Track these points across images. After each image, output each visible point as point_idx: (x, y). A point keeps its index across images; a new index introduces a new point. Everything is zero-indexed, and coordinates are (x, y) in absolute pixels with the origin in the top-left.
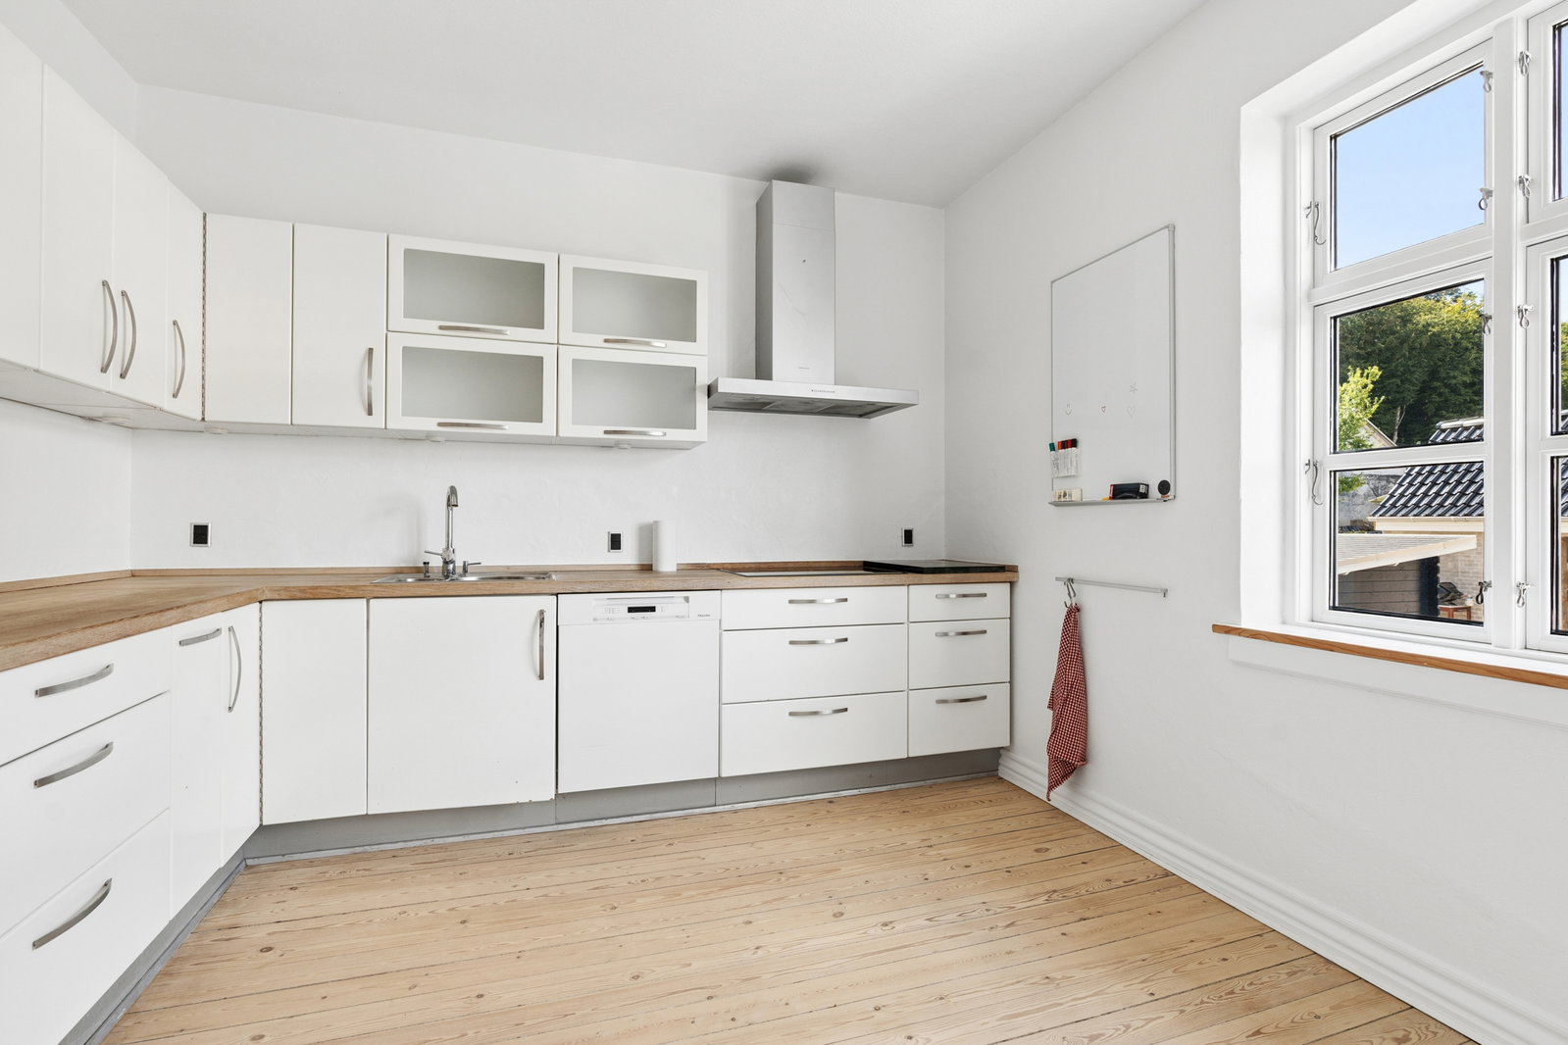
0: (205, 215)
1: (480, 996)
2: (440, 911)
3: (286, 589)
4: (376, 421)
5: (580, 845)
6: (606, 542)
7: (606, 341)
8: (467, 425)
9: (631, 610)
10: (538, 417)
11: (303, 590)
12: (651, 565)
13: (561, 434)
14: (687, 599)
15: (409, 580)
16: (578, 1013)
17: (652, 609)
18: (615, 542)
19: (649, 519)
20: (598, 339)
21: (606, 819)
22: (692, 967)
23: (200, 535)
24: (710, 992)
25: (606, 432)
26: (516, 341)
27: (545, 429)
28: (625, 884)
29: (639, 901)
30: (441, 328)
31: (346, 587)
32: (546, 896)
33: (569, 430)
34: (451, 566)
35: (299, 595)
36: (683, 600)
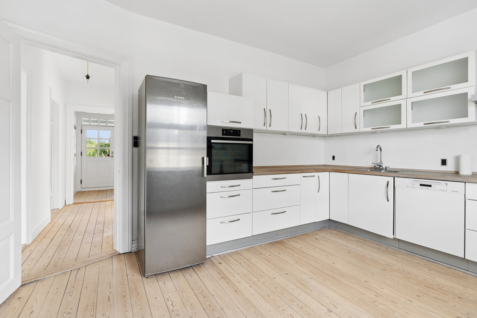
0: (327, 92)
1: (334, 263)
2: (348, 249)
3: (333, 169)
4: (357, 130)
5: (400, 256)
6: (440, 162)
7: (424, 93)
8: (383, 128)
9: (421, 185)
10: (400, 123)
11: (336, 170)
12: (458, 172)
13: (407, 127)
14: (447, 184)
15: (368, 170)
16: (345, 277)
17: (430, 186)
18: (444, 162)
19: (458, 154)
20: (422, 93)
21: (416, 254)
22: (384, 290)
23: (334, 158)
24: (377, 295)
25: (424, 124)
26: (394, 101)
27: (403, 126)
28: (397, 269)
29: (394, 273)
30: (372, 103)
31: (343, 170)
32: (373, 259)
33: (410, 125)
34: (381, 167)
35: (335, 171)
36: (445, 184)
